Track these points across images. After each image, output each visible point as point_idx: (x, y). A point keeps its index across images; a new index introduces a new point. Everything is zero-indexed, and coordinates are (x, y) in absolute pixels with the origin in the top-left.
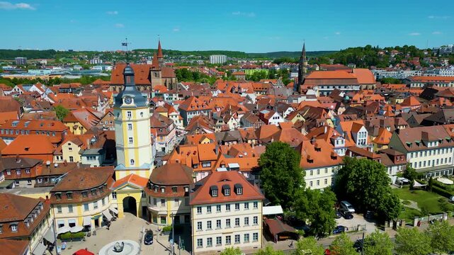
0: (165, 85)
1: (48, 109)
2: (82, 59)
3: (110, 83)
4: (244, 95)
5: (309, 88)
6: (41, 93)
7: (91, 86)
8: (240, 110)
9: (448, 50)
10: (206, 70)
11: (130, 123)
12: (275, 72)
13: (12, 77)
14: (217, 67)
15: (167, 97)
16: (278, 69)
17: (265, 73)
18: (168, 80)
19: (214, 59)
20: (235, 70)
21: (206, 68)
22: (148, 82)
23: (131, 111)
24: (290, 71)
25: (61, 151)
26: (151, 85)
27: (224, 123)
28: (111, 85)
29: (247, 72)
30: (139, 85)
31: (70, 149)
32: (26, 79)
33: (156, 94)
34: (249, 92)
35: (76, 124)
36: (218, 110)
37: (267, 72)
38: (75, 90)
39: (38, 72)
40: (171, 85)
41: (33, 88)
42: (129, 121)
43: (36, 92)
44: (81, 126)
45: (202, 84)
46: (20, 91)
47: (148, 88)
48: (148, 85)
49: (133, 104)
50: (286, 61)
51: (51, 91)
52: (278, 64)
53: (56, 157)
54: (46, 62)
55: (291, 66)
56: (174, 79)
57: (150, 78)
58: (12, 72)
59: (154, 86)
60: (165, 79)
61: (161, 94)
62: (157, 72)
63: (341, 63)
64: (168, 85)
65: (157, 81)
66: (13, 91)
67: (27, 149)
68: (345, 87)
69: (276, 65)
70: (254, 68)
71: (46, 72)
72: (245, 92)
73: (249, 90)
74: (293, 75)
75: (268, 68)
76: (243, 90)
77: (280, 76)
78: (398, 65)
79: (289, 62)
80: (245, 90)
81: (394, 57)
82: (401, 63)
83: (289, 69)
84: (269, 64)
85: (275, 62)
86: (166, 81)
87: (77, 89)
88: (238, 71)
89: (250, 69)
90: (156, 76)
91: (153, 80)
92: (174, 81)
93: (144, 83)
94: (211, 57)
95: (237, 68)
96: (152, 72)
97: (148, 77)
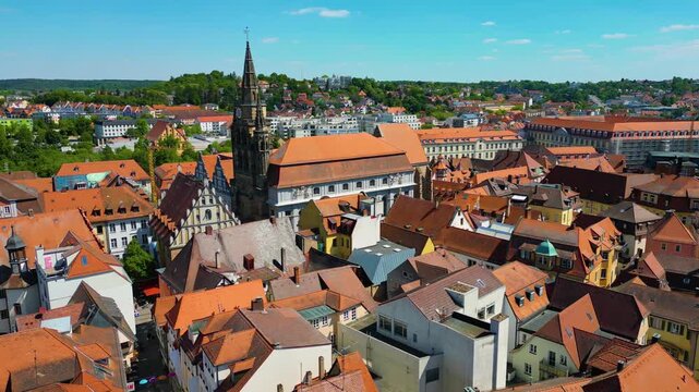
4: (63, 290)
9: (336, 81)
12: (52, 124)
16: (56, 118)
17: (24, 130)
24: (97, 122)
34: (84, 265)
37: (29, 124)
50: (66, 97)
52: (50, 104)
55: (88, 111)
63: (191, 102)
68: (385, 182)
69: (46, 109)
72: (62, 270)
73: (81, 259)
74: (107, 131)
75: (23, 115)
76: (45, 260)
77: (70, 134)
78: (283, 105)
79: (77, 100)
80: (54, 259)
81: (267, 91)
82: (283, 102)
83: (88, 117)
84: (24, 105)
85: (39, 101)
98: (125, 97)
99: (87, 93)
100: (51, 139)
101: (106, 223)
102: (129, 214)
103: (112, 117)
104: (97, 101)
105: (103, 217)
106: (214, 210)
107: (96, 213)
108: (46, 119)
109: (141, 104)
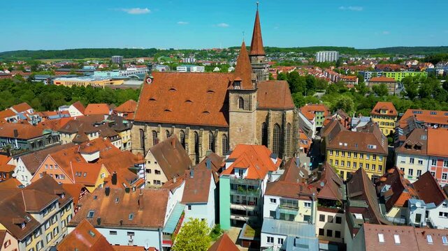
2: (178, 57)
13: (63, 81)
14: (333, 68)
15: (274, 207)
16: (441, 72)
17: (424, 78)
18: (275, 115)
19: (321, 57)
21: (317, 69)
22: (219, 119)
26: (227, 129)
28: (137, 123)
29: (389, 75)
30: (200, 127)
33: (233, 187)
37: (425, 75)
40: (281, 128)
47: (220, 136)
48: (221, 129)
52: (435, 62)
54: (143, 61)
56: (289, 113)
57: (225, 110)
59: (234, 131)
60: (265, 113)
62: (245, 96)
64: (271, 128)
65: (243, 121)
69: (431, 66)
70: (397, 70)
71: (114, 74)
75: (418, 70)
84: (415, 63)
85: (426, 61)
86: (268, 118)
87: (31, 141)
88: (374, 76)
89: (391, 71)
90: (242, 106)
91: (232, 116)
92: (289, 120)
93: (209, 123)
94: (318, 53)
95: (370, 69)
96: (232, 96)
97: (220, 108)
108: (433, 74)
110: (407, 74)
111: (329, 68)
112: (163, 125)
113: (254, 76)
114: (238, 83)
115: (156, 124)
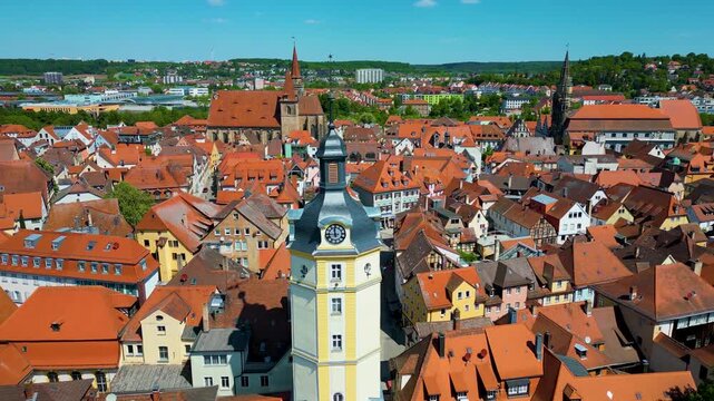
0: (305, 128)
1: (102, 187)
2: (149, 75)
3: (206, 122)
4: (459, 150)
5: (586, 138)
6: (87, 142)
7: (173, 129)
8: (486, 192)
10: (356, 96)
11: (336, 295)
12: (475, 99)
13: (37, 107)
14: (372, 90)
16: (479, 94)
17: (458, 101)
18: (311, 119)
19: (363, 76)
20: (407, 96)
21: (355, 92)
22: (276, 124)
23: (343, 264)
24: (504, 98)
25: (139, 332)
26: (280, 129)
27: (461, 224)
28: (210, 128)
29: (427, 98)
30: (260, 128)
31: (162, 328)
32: (60, 112)
33: (293, 148)
34: (467, 144)
35: (163, 235)
36: (432, 188)
37: (461, 98)
38: (148, 139)
39: (80, 98)
40: (315, 128)
41: (73, 134)
42: (335, 290)
43: (78, 142)
44: (173, 239)
45: (367, 126)
46: (50, 137)
47: (275, 134)
48: (276, 128)
49: (347, 244)
50: (490, 80)
51: (104, 141)
52: (477, 84)
53: (126, 347)
54: (93, 81)
55: (501, 89)
56: (320, 117)
57: (278, 116)
58: (38, 98)
59: (285, 130)
60: (304, 118)
61: (303, 148)
62: (291, 106)
63: (586, 83)
64: (309, 127)
65: (291, 122)
66: (37, 138)
67: (56, 327)
68: (647, 136)
69: (474, 88)
70: (437, 93)
71: (94, 98)
72: (460, 144)
73: (467, 142)
74: (509, 104)
75: (460, 92)
76: (455, 140)
77: (485, 106)
78: (685, 87)
79: (496, 82)
80: (458, 141)
81: (675, 73)
82: (688, 83)
83: (499, 94)
84: (461, 84)
85: (471, 82)
86: (307, 121)
87: (150, 136)
88: (412, 98)
89: (431, 93)
90: (290, 112)
91: (283, 120)
92: (320, 122)
93: (268, 125)
94: (359, 71)
95: (410, 92)
96: (282, 106)
97: (273, 114)
98: (531, 79)
99: (506, 76)
100: (473, 109)
101: (482, 140)
102: (493, 138)
103: (517, 95)
104: (510, 82)
105: (481, 138)
106: (525, 134)
107: (479, 135)
108: (473, 95)
109: (542, 85)
110: (444, 96)
111: (368, 91)
112: (232, 128)
113: (296, 93)
114: (286, 97)
115: (226, 128)
